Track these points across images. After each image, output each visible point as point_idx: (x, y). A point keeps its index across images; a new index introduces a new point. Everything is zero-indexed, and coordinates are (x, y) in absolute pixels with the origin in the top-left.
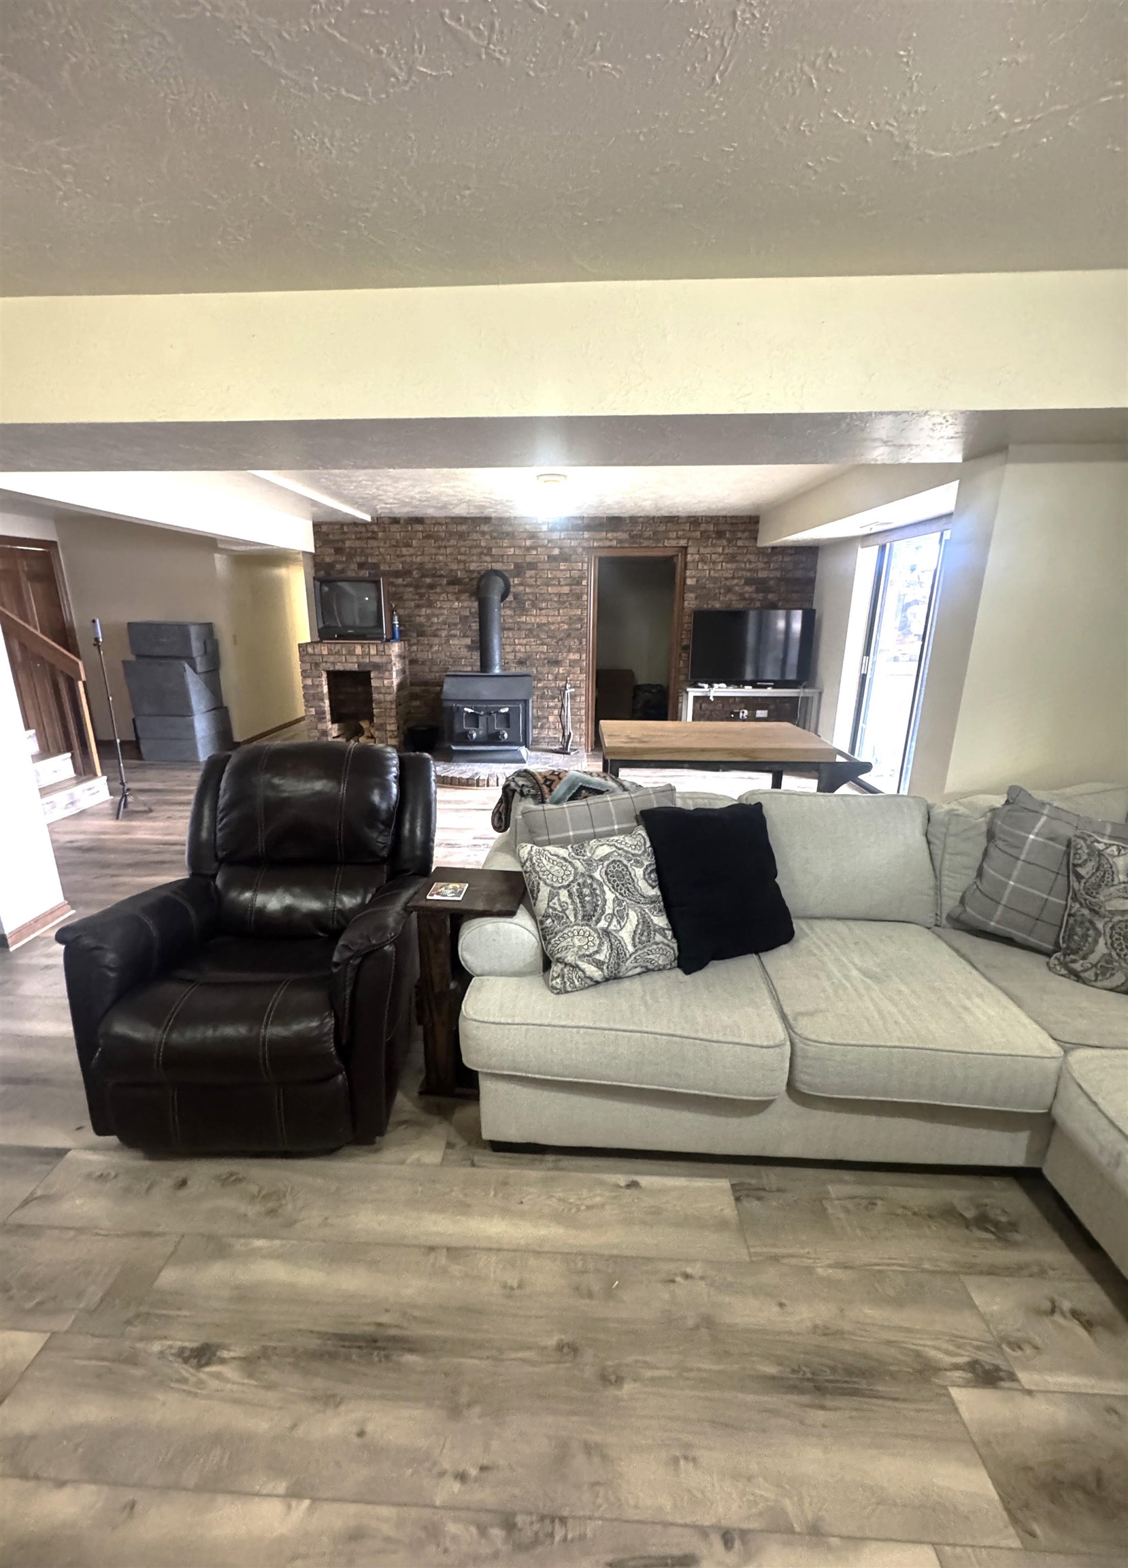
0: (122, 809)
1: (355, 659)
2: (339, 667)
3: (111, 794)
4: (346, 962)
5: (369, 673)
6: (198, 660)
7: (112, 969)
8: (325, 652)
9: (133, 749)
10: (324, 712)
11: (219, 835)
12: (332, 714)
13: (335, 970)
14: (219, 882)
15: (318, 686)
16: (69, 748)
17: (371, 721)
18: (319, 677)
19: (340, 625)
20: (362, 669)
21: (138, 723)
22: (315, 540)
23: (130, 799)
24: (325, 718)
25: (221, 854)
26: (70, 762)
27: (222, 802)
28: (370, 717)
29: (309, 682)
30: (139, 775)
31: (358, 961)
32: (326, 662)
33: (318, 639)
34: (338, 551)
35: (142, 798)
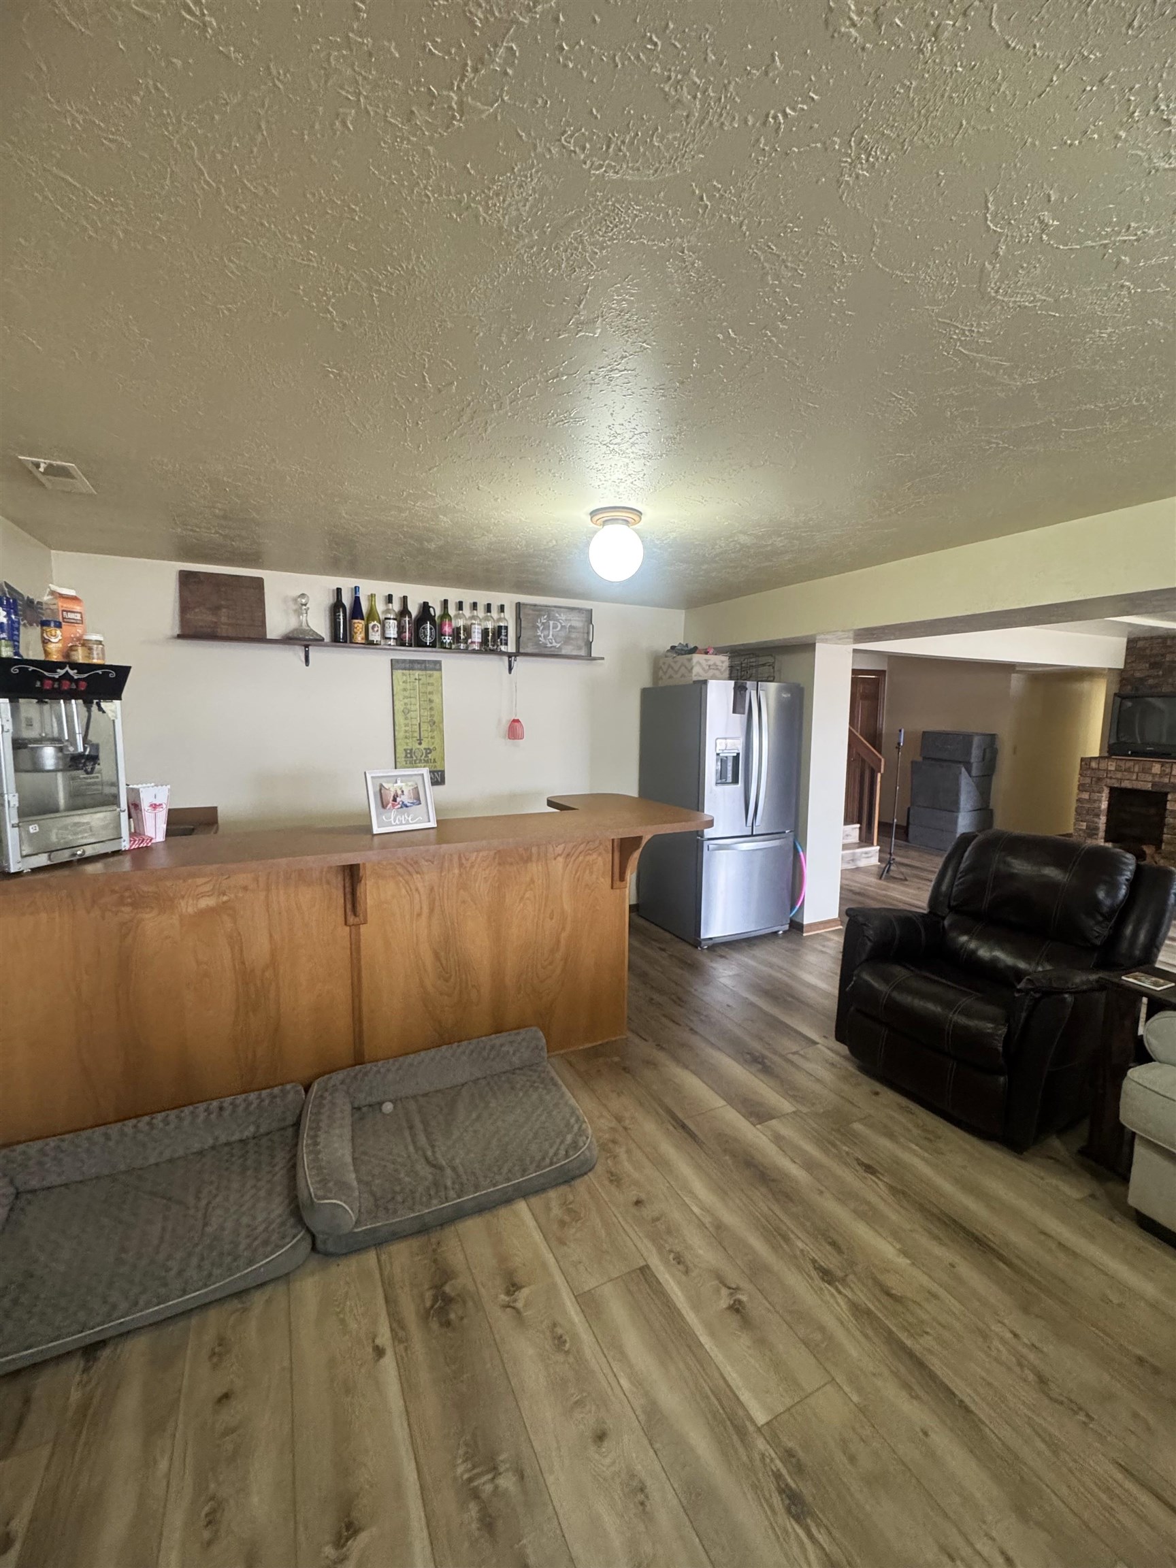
0: (885, 872)
1: (1150, 778)
2: (1126, 784)
3: (879, 861)
4: (1027, 992)
5: (1166, 794)
6: (974, 766)
7: (870, 940)
8: (1112, 768)
9: (904, 832)
10: (1097, 829)
11: (954, 889)
12: (1106, 831)
13: (1017, 995)
14: (946, 923)
15: (1095, 801)
16: (859, 822)
17: (1158, 847)
18: (1099, 792)
19: (1139, 742)
20: (1156, 789)
21: (911, 811)
22: (1127, 655)
23: (892, 868)
24: (1097, 834)
25: (953, 903)
26: (858, 831)
27: (963, 866)
28: (1158, 843)
29: (1086, 796)
30: (902, 852)
31: (1037, 995)
32: (1111, 778)
33: (1106, 754)
34: (1154, 665)
35: (903, 870)
